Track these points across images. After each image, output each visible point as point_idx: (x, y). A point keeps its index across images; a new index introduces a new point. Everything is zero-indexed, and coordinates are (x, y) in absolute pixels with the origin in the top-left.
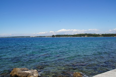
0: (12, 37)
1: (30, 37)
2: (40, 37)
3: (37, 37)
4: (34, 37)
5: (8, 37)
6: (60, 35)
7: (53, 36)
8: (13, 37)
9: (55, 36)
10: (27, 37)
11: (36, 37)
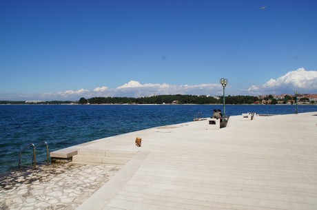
1: (24, 102)
2: (55, 102)
3: (47, 102)
4: (38, 103)
6: (104, 98)
7: (83, 101)
9: (86, 101)
10: (15, 102)
11: (42, 103)
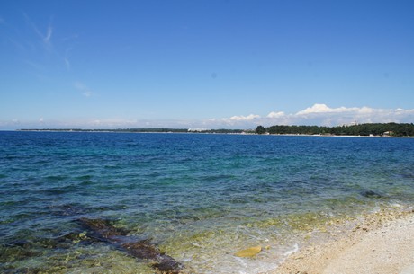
0: (131, 130)
1: (186, 131)
2: (223, 131)
3: (213, 131)
4: (202, 132)
5: (118, 130)
8: (135, 130)
9: (265, 129)
